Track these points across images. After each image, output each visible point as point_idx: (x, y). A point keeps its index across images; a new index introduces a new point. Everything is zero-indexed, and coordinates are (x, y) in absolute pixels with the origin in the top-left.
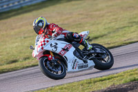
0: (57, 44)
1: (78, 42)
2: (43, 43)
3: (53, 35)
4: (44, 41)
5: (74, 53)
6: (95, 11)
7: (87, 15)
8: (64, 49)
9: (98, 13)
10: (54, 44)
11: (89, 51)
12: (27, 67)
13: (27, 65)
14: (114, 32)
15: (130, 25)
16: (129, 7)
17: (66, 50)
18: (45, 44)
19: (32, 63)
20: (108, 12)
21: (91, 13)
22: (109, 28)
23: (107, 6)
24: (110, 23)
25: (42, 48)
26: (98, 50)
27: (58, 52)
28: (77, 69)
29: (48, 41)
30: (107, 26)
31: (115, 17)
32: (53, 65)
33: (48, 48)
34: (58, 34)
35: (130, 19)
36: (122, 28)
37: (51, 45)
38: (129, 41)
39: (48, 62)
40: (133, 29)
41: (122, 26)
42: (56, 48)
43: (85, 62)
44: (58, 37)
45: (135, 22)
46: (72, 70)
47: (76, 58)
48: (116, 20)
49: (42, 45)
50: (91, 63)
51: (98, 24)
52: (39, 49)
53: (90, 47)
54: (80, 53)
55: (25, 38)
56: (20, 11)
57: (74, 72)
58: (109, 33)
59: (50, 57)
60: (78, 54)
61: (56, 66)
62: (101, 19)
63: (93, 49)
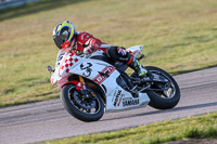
0: (91, 65)
1: (125, 62)
2: (69, 62)
3: (85, 50)
4: (71, 60)
5: (118, 81)
6: (137, 16)
7: (123, 22)
8: (101, 74)
9: (140, 19)
10: (86, 65)
11: (141, 77)
12: (7, 106)
13: (8, 102)
14: (159, 52)
15: (187, 42)
16: (192, 12)
17: (104, 75)
18: (71, 64)
19: (16, 100)
20: (157, 19)
21: (129, 19)
22: (152, 45)
23: (157, 9)
24: (155, 37)
25: (67, 71)
26: (156, 78)
27: (92, 77)
28: (121, 107)
29: (76, 60)
30: (149, 42)
31: (166, 27)
32: (82, 98)
33: (76, 70)
34: (93, 49)
35: (189, 32)
36: (173, 46)
37: (82, 66)
38: (179, 69)
39: (76, 93)
40: (188, 49)
41: (174, 43)
42: (89, 70)
43: (135, 95)
44: (94, 54)
45: (195, 37)
46: (114, 108)
47: (120, 88)
48: (166, 32)
49: (67, 65)
50: (143, 97)
51: (136, 38)
52: (62, 71)
53: (143, 71)
54: (126, 81)
55: (16, 56)
56: (22, 11)
57: (115, 111)
58: (151, 54)
59: (79, 84)
60: (124, 82)
61: (88, 101)
62: (144, 29)
63: (148, 75)
